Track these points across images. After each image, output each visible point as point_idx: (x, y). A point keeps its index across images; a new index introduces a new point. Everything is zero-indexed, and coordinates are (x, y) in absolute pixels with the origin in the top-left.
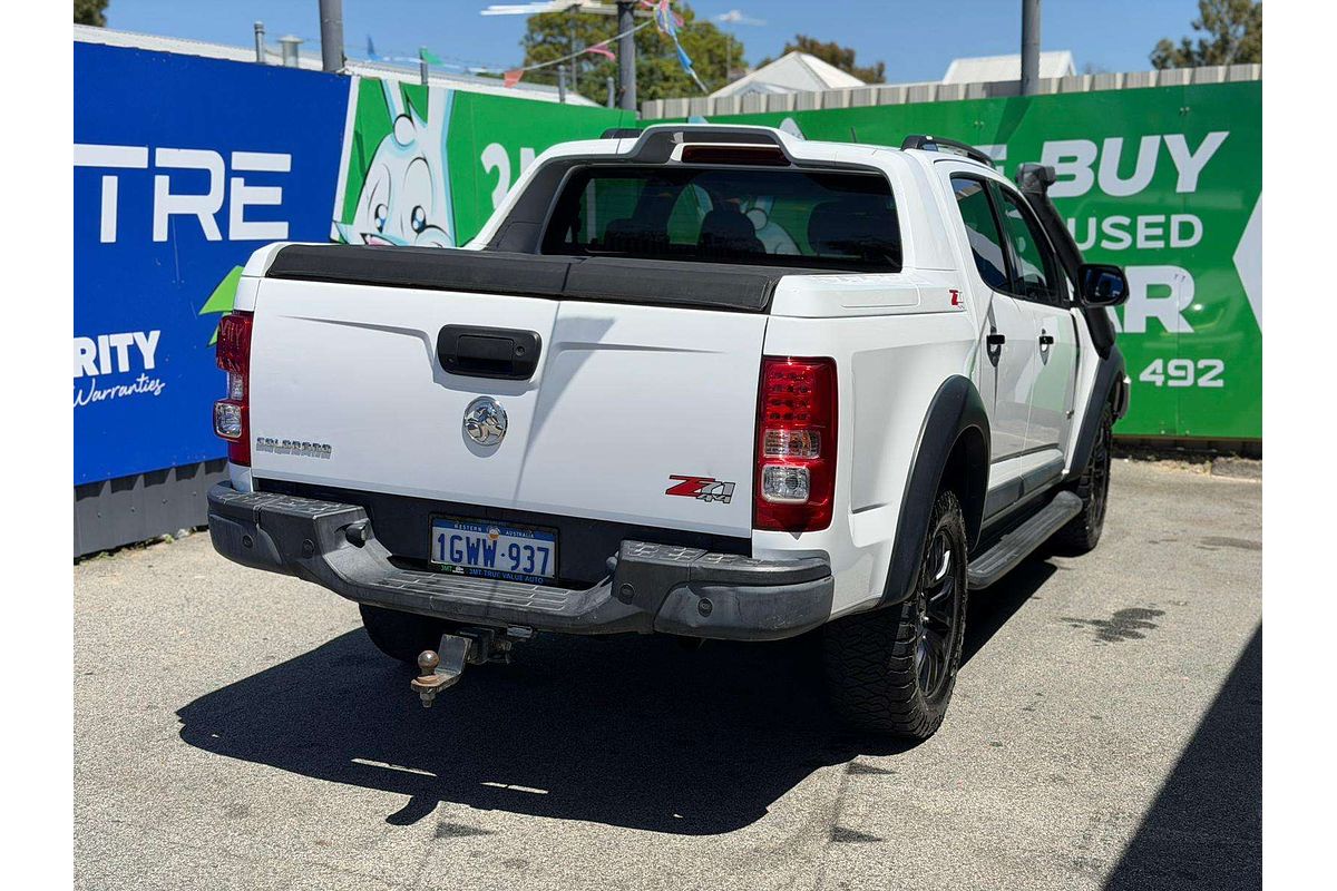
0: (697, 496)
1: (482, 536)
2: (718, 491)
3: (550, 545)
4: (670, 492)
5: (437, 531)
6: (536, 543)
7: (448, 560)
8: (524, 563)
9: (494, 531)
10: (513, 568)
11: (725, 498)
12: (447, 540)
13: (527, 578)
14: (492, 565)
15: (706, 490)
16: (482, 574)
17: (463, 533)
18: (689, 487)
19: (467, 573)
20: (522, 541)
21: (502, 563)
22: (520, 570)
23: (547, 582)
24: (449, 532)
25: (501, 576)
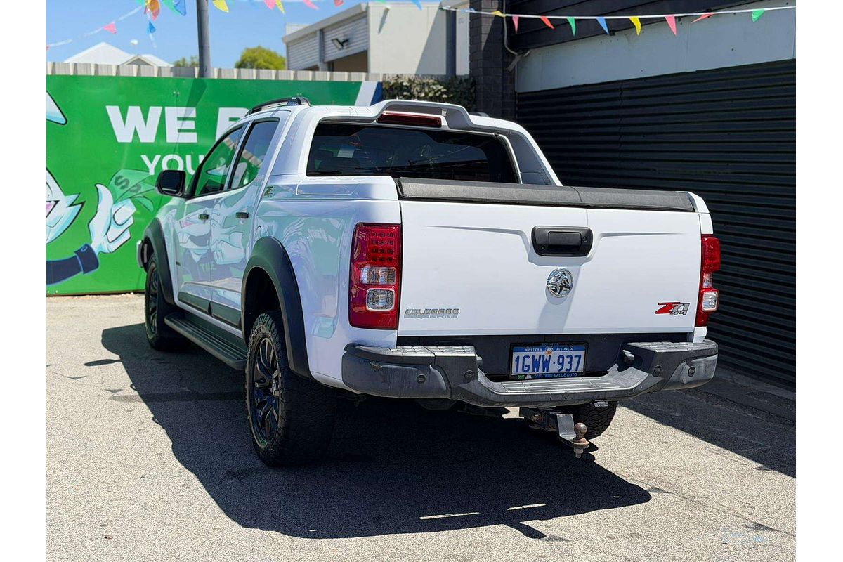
0: (670, 313)
1: (542, 353)
2: (681, 309)
3: (582, 353)
4: (657, 312)
5: (515, 355)
6: (573, 353)
7: (520, 372)
8: (566, 366)
9: (550, 349)
10: (560, 370)
11: (684, 312)
12: (521, 359)
13: (568, 375)
14: (547, 371)
15: (675, 309)
16: (542, 377)
17: (531, 354)
18: (667, 308)
19: (534, 377)
20: (565, 353)
21: (554, 368)
22: (564, 371)
23: (579, 375)
24: (522, 354)
25: (553, 376)
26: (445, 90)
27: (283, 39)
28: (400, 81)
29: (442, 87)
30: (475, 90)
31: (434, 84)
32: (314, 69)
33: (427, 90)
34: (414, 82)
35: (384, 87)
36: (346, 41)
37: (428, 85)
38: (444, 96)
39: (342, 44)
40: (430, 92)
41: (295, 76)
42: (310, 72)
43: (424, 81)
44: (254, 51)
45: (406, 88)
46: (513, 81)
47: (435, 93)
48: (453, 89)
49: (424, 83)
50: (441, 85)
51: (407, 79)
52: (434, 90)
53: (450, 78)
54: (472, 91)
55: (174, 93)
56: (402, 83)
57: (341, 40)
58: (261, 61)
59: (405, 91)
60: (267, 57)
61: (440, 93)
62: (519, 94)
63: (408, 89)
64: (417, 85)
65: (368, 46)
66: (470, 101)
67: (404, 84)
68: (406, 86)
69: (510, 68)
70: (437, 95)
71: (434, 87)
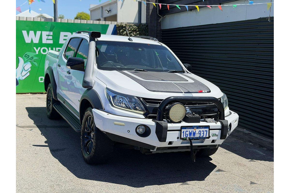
26: (137, 28)
27: (89, 9)
28: (122, 24)
29: (136, 27)
30: (148, 28)
31: (134, 26)
32: (99, 20)
33: (131, 28)
34: (127, 25)
35: (117, 26)
36: (110, 11)
37: (132, 26)
38: (137, 30)
39: (108, 12)
40: (132, 28)
41: (93, 22)
42: (98, 21)
43: (131, 25)
44: (81, 13)
45: (124, 27)
46: (160, 25)
47: (134, 29)
48: (140, 28)
49: (130, 26)
50: (136, 26)
51: (125, 24)
52: (133, 28)
53: (139, 24)
54: (147, 28)
55: (45, 26)
56: (123, 25)
57: (108, 10)
58: (83, 17)
59: (124, 28)
60: (85, 15)
61: (136, 29)
62: (162, 30)
63: (125, 27)
64: (128, 26)
65: (117, 13)
66: (146, 32)
67: (124, 25)
68: (124, 26)
69: (159, 21)
70: (135, 29)
71: (134, 27)
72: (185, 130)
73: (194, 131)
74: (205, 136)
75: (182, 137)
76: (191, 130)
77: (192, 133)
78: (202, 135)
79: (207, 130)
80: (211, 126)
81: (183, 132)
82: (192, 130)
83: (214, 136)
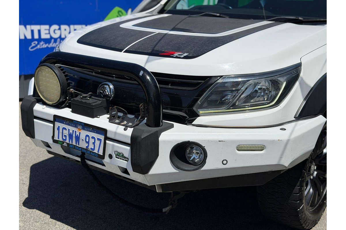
72: (62, 125)
73: (78, 133)
74: (96, 151)
75: (56, 138)
76: (72, 129)
77: (74, 135)
78: (91, 146)
79: (102, 137)
80: (111, 131)
81: (58, 129)
82: (75, 129)
83: (120, 157)
